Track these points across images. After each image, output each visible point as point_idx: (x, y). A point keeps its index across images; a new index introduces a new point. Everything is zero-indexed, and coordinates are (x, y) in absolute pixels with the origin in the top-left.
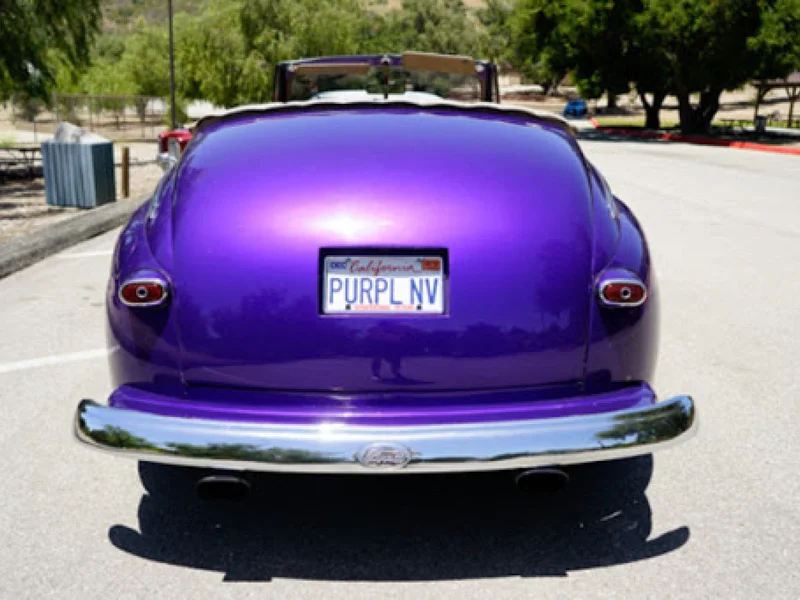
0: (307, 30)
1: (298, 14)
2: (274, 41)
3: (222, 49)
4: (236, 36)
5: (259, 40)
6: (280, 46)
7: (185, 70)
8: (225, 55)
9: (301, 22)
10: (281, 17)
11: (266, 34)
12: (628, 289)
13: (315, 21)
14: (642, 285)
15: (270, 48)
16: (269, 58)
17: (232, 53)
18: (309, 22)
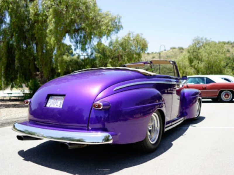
0: (207, 61)
1: (205, 56)
2: (197, 64)
4: (187, 63)
5: (193, 64)
6: (199, 65)
8: (183, 68)
9: (206, 58)
10: (200, 57)
11: (195, 62)
12: (97, 105)
13: (210, 58)
14: (101, 104)
15: (196, 66)
16: (196, 69)
17: (185, 68)
18: (208, 58)
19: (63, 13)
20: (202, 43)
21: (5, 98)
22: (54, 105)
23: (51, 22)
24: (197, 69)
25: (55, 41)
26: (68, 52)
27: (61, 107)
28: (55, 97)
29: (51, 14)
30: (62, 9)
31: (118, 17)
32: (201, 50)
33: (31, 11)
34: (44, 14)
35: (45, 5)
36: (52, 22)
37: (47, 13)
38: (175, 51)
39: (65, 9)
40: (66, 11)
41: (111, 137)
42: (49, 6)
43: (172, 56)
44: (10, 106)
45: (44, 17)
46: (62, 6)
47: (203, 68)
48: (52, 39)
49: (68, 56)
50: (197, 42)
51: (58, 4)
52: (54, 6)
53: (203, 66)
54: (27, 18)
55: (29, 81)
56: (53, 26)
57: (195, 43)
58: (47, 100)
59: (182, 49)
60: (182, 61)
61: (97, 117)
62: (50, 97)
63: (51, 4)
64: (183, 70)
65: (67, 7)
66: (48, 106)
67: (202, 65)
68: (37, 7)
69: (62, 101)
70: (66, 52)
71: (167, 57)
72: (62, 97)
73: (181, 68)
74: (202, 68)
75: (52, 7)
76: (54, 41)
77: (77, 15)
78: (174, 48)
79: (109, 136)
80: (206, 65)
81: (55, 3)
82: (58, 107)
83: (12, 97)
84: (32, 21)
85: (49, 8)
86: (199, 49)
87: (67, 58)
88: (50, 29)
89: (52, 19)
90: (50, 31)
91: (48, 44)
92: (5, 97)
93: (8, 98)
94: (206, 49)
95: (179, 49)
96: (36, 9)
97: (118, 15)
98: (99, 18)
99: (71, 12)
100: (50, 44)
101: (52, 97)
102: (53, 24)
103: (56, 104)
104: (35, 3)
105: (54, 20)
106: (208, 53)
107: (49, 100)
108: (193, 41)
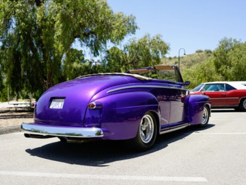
0: (237, 65)
1: (234, 60)
2: (225, 69)
3: (208, 73)
4: (213, 68)
5: (220, 69)
6: (228, 70)
7: (199, 81)
8: (209, 75)
9: (236, 62)
10: (229, 61)
11: (223, 67)
12: (91, 105)
13: (240, 62)
14: (95, 104)
15: (224, 72)
16: (223, 75)
17: (211, 74)
18: (238, 62)
19: (70, 17)
20: (230, 45)
21: (11, 110)
22: (56, 107)
23: (58, 28)
24: (225, 75)
25: (63, 48)
26: (79, 58)
27: (62, 108)
28: (58, 100)
29: (58, 19)
30: (70, 14)
31: (131, 17)
32: (229, 53)
33: (38, 16)
34: (52, 18)
35: (52, 9)
36: (60, 27)
37: (54, 18)
38: (202, 55)
39: (73, 13)
40: (74, 14)
41: (102, 133)
42: (56, 11)
43: (197, 61)
44: (16, 117)
45: (51, 23)
46: (70, 10)
47: (233, 74)
48: (60, 46)
49: (78, 63)
50: (225, 44)
51: (66, 7)
52: (61, 10)
53: (233, 72)
54: (34, 23)
55: (37, 91)
56: (61, 32)
57: (223, 45)
58: (50, 102)
59: (210, 52)
60: (208, 66)
61: (93, 117)
62: (53, 100)
63: (58, 8)
64: (208, 77)
65: (75, 11)
66: (51, 107)
67: (230, 71)
68: (44, 12)
69: (63, 103)
70: (77, 59)
71: (193, 61)
72: (63, 100)
73: (207, 74)
74: (231, 74)
75: (59, 11)
76: (61, 48)
77: (85, 19)
78: (201, 51)
79: (101, 131)
80: (235, 71)
81: (62, 7)
82: (59, 108)
83: (18, 108)
84: (39, 26)
85: (57, 13)
86: (227, 52)
87: (78, 65)
88: (58, 35)
89: (59, 24)
90: (58, 37)
91: (56, 51)
92: (11, 108)
93: (14, 109)
94: (235, 52)
95: (206, 52)
96: (43, 14)
97: (131, 15)
98: (109, 21)
99: (79, 16)
100: (58, 51)
101: (55, 100)
102: (60, 30)
103: (58, 105)
104: (42, 8)
105: (61, 25)
106: (237, 57)
107: (52, 102)
108: (220, 42)
